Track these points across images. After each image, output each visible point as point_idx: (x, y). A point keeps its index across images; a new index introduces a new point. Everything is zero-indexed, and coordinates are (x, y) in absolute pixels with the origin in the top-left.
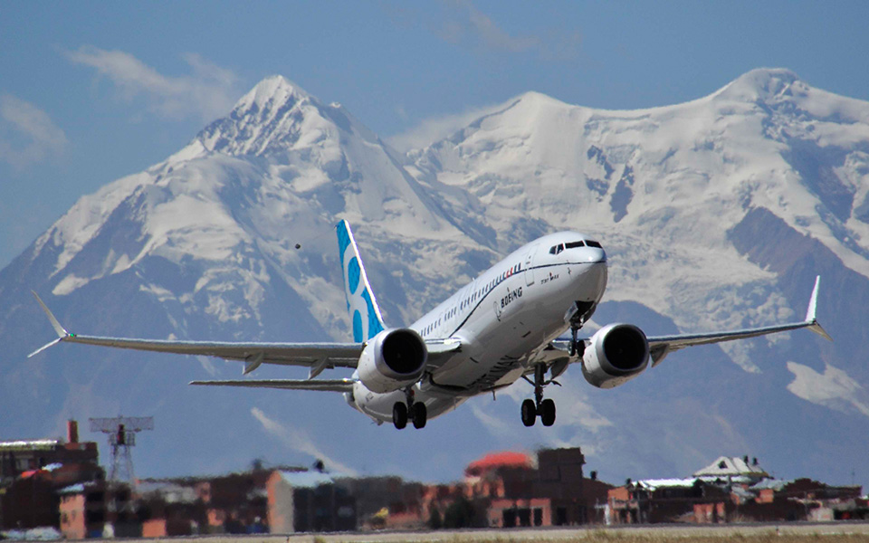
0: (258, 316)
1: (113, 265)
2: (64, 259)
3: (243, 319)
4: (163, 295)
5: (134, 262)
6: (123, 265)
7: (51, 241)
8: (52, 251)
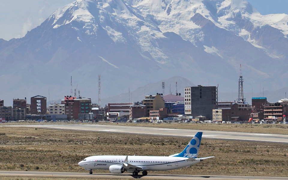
0: (96, 34)
1: (66, 22)
2: (55, 21)
3: (93, 34)
4: (76, 29)
5: (70, 22)
6: (68, 22)
7: (52, 17)
8: (53, 19)
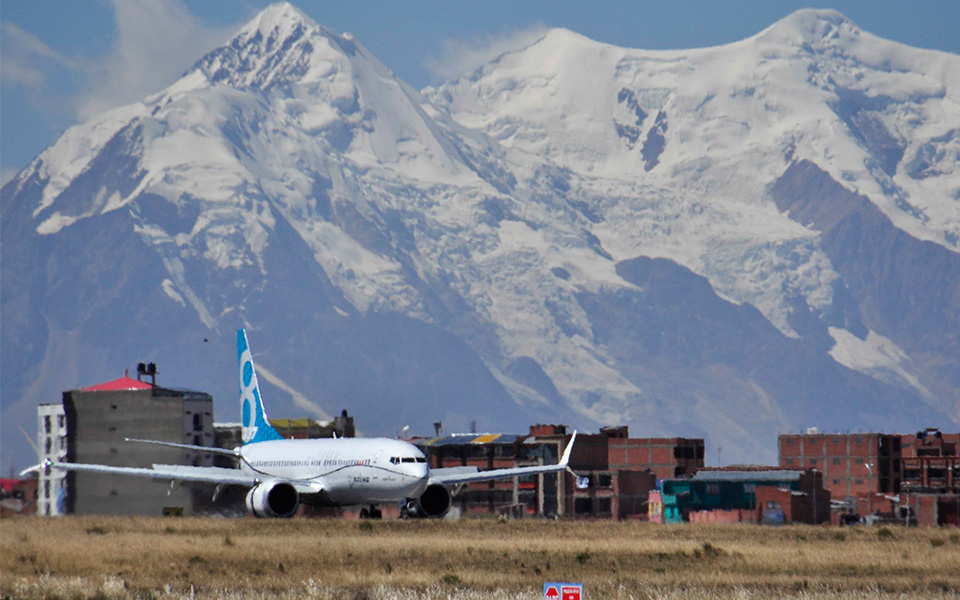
0: (261, 261)
1: (105, 201)
2: (50, 195)
3: (245, 265)
4: (159, 238)
5: (132, 197)
6: (115, 203)
7: (36, 175)
8: (36, 187)
